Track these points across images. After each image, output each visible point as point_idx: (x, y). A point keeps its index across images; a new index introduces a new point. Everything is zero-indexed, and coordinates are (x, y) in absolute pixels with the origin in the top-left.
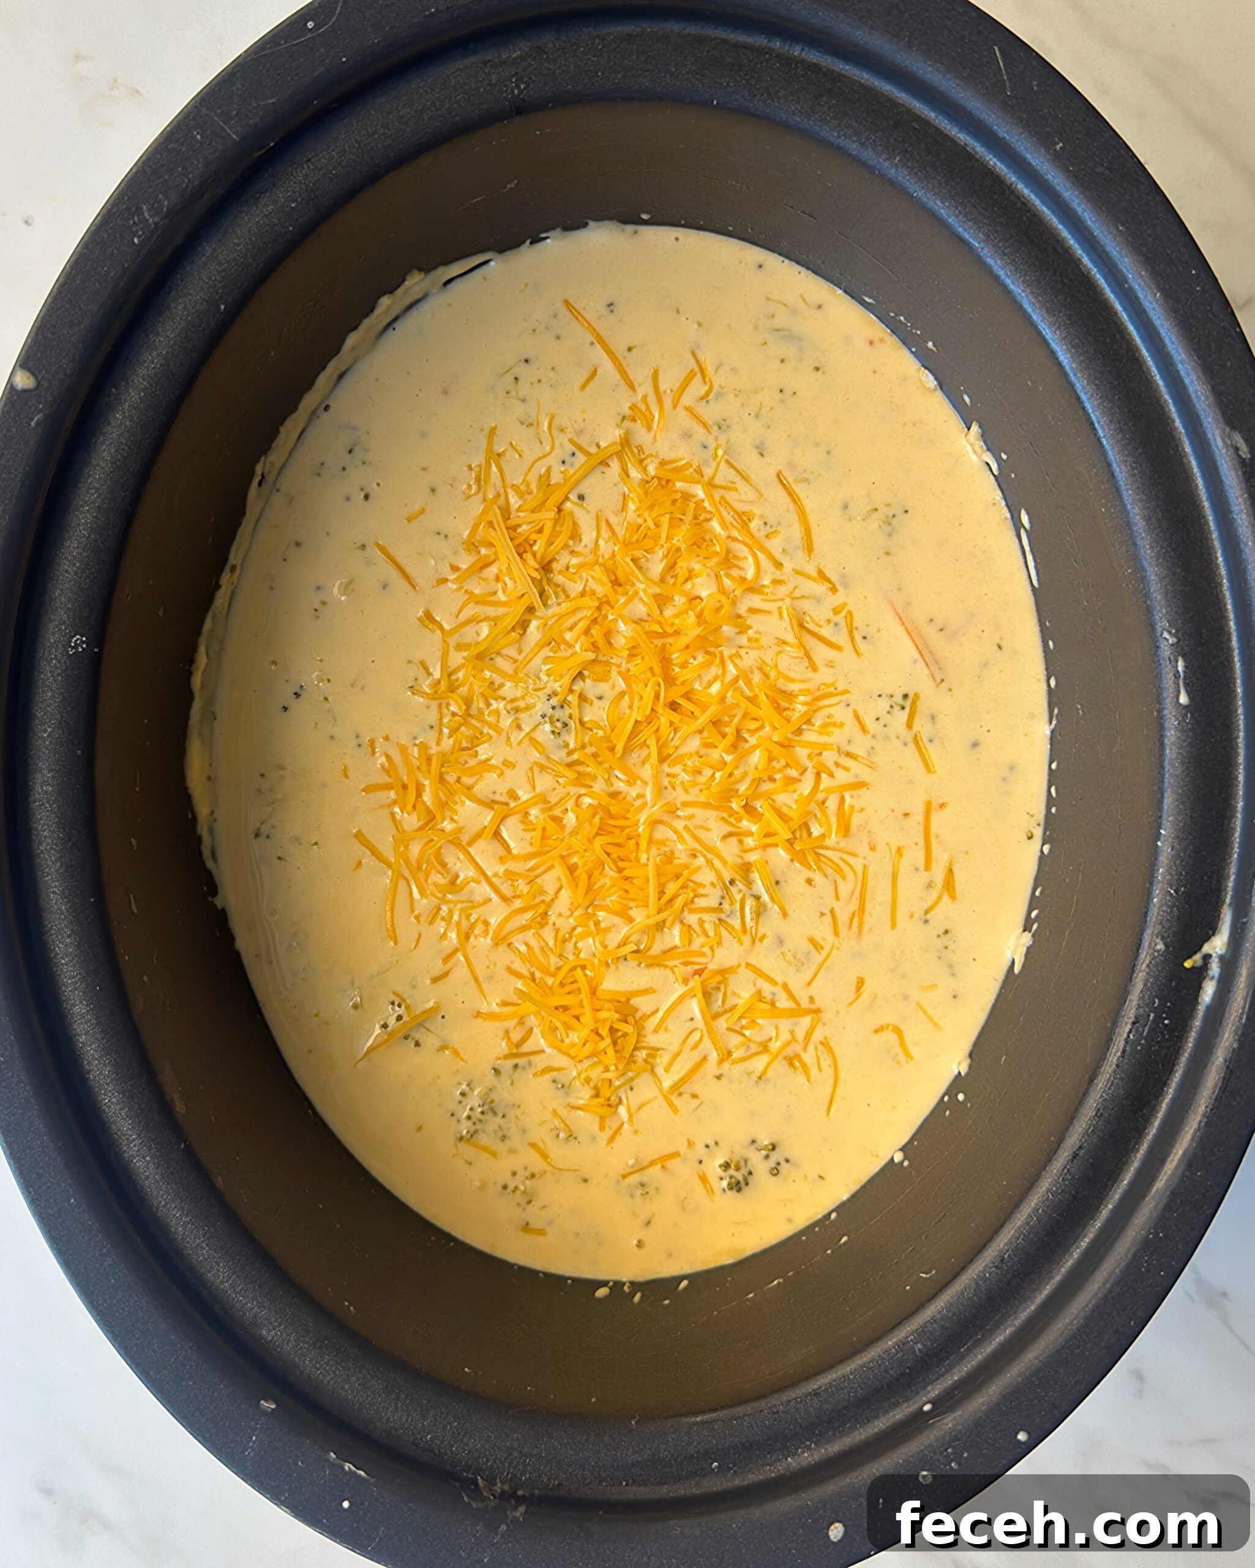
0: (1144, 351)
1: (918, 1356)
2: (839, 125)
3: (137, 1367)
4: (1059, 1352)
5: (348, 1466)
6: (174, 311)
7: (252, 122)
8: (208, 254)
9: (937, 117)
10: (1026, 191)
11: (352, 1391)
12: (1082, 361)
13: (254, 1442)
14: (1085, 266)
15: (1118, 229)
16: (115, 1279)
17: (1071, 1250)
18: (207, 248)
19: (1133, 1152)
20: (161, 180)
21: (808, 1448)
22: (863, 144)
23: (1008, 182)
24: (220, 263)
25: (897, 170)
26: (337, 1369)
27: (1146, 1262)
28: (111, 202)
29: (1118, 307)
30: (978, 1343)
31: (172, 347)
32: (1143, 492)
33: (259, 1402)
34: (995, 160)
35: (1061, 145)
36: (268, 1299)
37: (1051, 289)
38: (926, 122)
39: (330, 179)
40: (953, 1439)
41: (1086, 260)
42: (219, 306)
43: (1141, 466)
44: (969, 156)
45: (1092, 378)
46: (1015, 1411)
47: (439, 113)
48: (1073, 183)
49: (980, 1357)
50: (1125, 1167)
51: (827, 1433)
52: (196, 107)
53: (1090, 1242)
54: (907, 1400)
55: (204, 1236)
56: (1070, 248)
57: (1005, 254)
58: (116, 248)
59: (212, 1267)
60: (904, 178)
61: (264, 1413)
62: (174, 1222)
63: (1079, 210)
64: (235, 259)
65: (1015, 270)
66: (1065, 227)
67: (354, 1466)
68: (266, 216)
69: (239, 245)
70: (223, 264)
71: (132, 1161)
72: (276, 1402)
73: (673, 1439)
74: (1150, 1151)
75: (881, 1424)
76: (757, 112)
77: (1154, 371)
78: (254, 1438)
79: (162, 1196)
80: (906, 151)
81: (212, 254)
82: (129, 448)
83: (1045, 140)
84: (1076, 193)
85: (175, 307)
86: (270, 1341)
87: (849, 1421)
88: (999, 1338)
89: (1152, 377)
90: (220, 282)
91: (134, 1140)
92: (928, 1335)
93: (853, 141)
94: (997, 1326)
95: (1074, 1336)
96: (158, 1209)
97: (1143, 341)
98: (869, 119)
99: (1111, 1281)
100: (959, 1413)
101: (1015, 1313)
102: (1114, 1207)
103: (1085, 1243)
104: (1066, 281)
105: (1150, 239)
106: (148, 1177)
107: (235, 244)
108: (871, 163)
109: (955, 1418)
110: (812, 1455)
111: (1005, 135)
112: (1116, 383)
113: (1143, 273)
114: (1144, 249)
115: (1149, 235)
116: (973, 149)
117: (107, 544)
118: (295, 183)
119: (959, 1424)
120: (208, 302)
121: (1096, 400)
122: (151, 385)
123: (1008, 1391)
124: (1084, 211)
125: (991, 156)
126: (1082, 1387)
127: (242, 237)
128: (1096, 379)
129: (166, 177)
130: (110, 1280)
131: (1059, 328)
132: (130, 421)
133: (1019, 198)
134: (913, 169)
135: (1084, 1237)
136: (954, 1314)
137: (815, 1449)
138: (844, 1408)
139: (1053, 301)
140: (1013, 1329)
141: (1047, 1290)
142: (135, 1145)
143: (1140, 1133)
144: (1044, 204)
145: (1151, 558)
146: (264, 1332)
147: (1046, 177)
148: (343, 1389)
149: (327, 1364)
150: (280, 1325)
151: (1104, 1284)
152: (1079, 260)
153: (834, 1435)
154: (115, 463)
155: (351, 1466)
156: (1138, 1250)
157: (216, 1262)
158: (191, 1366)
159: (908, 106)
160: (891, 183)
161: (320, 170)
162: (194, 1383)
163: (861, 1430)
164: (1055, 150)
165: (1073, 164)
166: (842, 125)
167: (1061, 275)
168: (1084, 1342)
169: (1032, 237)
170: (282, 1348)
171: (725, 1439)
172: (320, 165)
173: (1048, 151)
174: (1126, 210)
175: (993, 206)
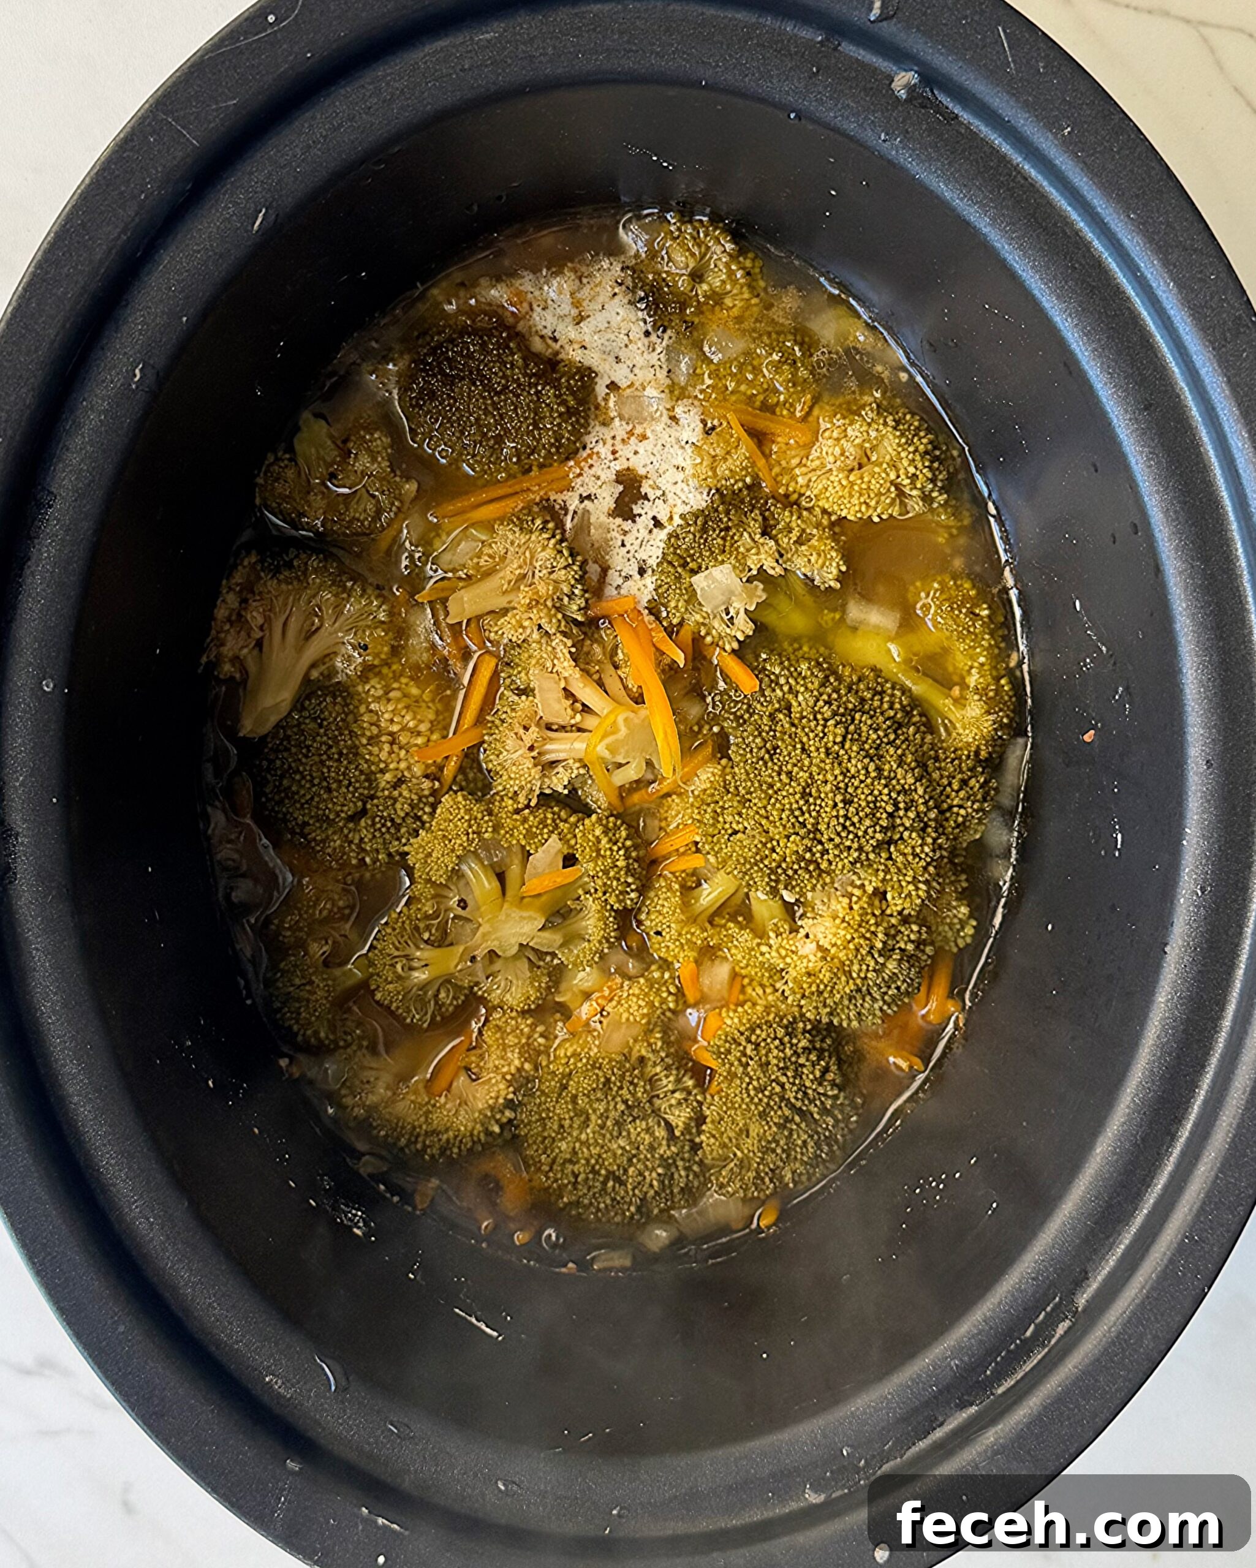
1: (954, 1375)
5: (381, 1521)
6: (132, 325)
7: (212, 125)
8: (166, 262)
10: (1033, 173)
12: (1095, 349)
13: (283, 1503)
15: (1129, 216)
16: (129, 1346)
18: (164, 257)
20: (116, 192)
23: (1014, 162)
24: (179, 272)
25: (897, 150)
26: (360, 1422)
27: (1183, 1265)
32: (1160, 483)
33: (285, 1463)
34: (1000, 140)
35: (1069, 129)
37: (1061, 274)
39: (296, 178)
40: (997, 1451)
42: (181, 318)
44: (974, 135)
45: (1105, 366)
46: (1056, 1421)
48: (1082, 168)
52: (150, 112)
59: (225, 1327)
60: (905, 159)
61: (291, 1474)
63: (1088, 194)
64: (195, 267)
65: (1024, 255)
66: (1074, 209)
67: (387, 1520)
69: (199, 252)
70: (182, 273)
72: (302, 1463)
78: (283, 1499)
80: (907, 132)
81: (169, 263)
82: (90, 474)
83: (1052, 125)
84: (1086, 177)
89: (1167, 364)
90: (180, 293)
91: (136, 1201)
92: (965, 1350)
93: (851, 120)
95: (1113, 1343)
97: (1157, 326)
98: (867, 100)
99: (1147, 1287)
100: (999, 1426)
102: (1149, 1212)
103: (1120, 1250)
104: (1077, 266)
105: (1162, 227)
106: (152, 1239)
107: (195, 251)
108: (869, 144)
109: (997, 1432)
112: (1130, 371)
113: (1156, 259)
114: (1157, 240)
115: (1161, 223)
116: (977, 131)
119: (1001, 1438)
120: (169, 315)
121: (1110, 389)
123: (1048, 1401)
125: (995, 136)
127: (201, 242)
128: (1109, 367)
129: (123, 188)
131: (1070, 315)
132: (91, 445)
133: (1026, 179)
134: (914, 150)
136: (991, 1328)
138: (883, 1428)
139: (1063, 287)
142: (137, 1207)
144: (1053, 186)
147: (1055, 160)
148: (368, 1443)
149: (350, 1418)
151: (1140, 1290)
152: (1090, 243)
154: (77, 491)
155: (384, 1521)
156: (1174, 1254)
157: (229, 1322)
158: (213, 1429)
160: (891, 163)
161: (283, 167)
162: (217, 1448)
164: (1063, 135)
165: (1082, 151)
166: (840, 106)
167: (1071, 259)
168: (1123, 1349)
169: (1040, 220)
170: (302, 1405)
171: (763, 1467)
172: (282, 162)
173: (1055, 135)
174: (1137, 196)
175: (999, 188)
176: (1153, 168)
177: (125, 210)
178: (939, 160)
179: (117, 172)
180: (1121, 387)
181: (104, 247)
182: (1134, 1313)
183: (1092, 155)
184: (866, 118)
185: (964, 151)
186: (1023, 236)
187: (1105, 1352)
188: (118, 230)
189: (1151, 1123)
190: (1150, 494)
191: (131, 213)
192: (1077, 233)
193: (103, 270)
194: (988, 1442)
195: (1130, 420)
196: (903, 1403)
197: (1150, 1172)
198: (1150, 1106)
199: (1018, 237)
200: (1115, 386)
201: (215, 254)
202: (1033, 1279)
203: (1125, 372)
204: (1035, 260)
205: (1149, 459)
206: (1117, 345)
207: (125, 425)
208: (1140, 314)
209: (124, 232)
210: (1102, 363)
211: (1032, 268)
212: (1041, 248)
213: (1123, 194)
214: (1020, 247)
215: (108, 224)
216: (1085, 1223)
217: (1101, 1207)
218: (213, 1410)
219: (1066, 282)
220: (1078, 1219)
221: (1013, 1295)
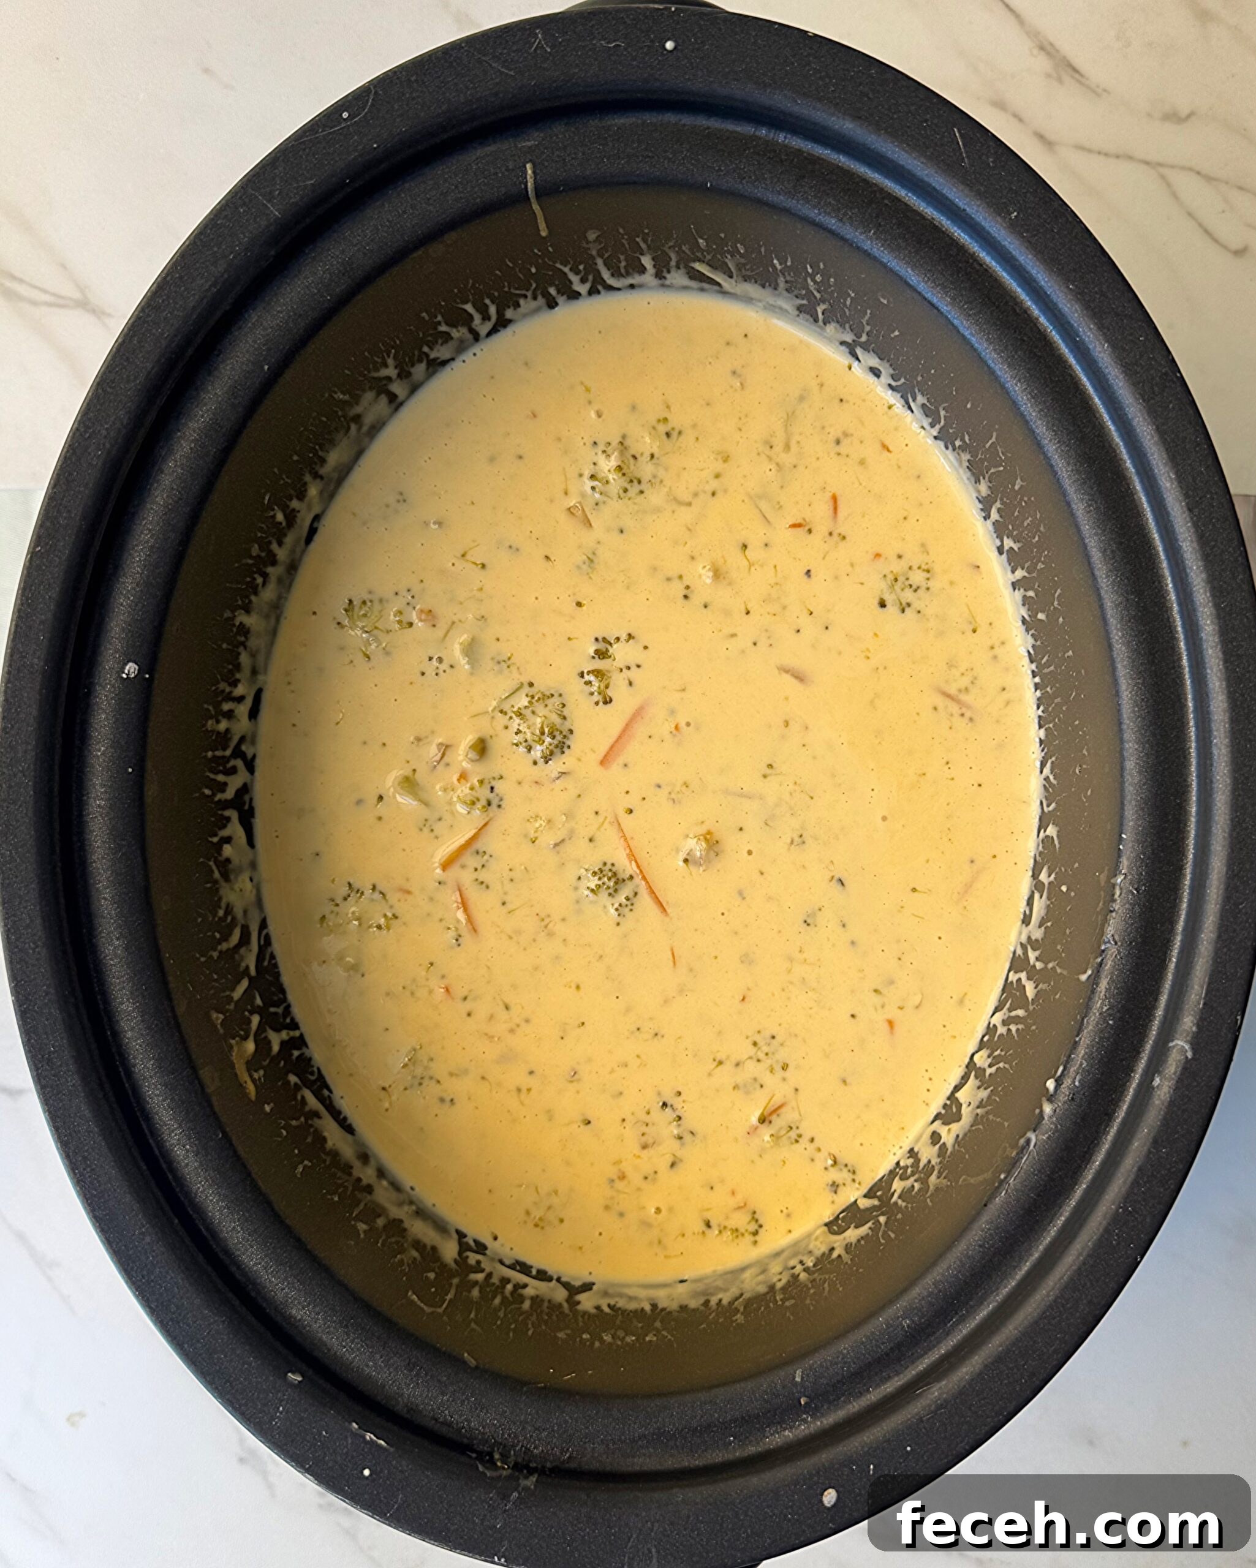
0: (1097, 400)
1: (906, 1332)
2: (819, 203)
3: (172, 1340)
4: (1036, 1322)
5: (369, 1436)
6: (223, 371)
7: (293, 201)
8: (254, 320)
9: (907, 195)
11: (376, 1368)
12: (1041, 410)
13: (281, 1413)
14: (1042, 324)
16: (153, 1256)
17: (1049, 1228)
18: (253, 315)
19: (1104, 1134)
20: (210, 252)
21: (805, 1421)
22: (841, 220)
23: (971, 251)
24: (265, 329)
25: (872, 242)
26: (362, 1346)
27: (1117, 1235)
28: (165, 272)
29: (1072, 361)
30: (962, 1320)
31: (220, 403)
32: (1098, 527)
33: (286, 1374)
34: (959, 231)
35: (1015, 214)
36: (298, 1281)
37: (1012, 345)
38: (897, 200)
39: (364, 254)
40: (941, 1406)
41: (1042, 320)
42: (262, 367)
43: (1096, 502)
44: (936, 229)
45: (1050, 425)
46: (996, 1379)
47: (462, 195)
48: (1027, 248)
49: (965, 1332)
50: (1097, 1149)
51: (823, 1406)
52: (242, 187)
53: (1066, 1220)
54: (898, 1374)
55: (239, 1221)
56: (1028, 308)
57: (970, 315)
58: (170, 312)
59: (247, 1250)
60: (878, 249)
61: (291, 1385)
62: (210, 1208)
63: (1034, 272)
64: (278, 325)
65: (980, 329)
66: (1023, 289)
67: (375, 1436)
68: (307, 287)
69: (281, 312)
70: (267, 329)
71: (173, 1150)
72: (303, 1376)
73: (677, 1413)
74: (1119, 1132)
75: (873, 1396)
76: (746, 194)
77: (1106, 417)
78: (281, 1409)
79: (200, 1183)
80: (880, 225)
81: (257, 321)
82: (180, 492)
83: (999, 209)
84: (1030, 256)
85: (224, 368)
86: (300, 1320)
87: (843, 1395)
88: (983, 1313)
89: (1104, 423)
90: (264, 345)
91: (176, 1129)
92: (916, 1311)
93: (832, 217)
94: (981, 1302)
95: (1050, 1307)
96: (196, 1194)
97: (1096, 390)
98: (846, 198)
99: (1085, 1254)
100: (944, 1383)
101: (998, 1289)
102: (1088, 1187)
103: (1060, 1221)
104: (1025, 338)
105: (1098, 296)
106: (187, 1165)
107: (279, 312)
108: (848, 237)
109: (940, 1388)
110: (808, 1428)
111: (966, 207)
112: (1072, 429)
113: (1092, 326)
114: (1092, 305)
115: (1096, 293)
116: (940, 222)
117: (158, 580)
118: (332, 257)
119: (944, 1393)
120: (252, 363)
121: (1054, 444)
122: (201, 437)
123: (989, 1360)
124: (1039, 272)
125: (955, 228)
126: (1060, 1355)
127: (284, 305)
128: (1053, 425)
129: (215, 249)
130: (148, 1258)
131: (1019, 380)
132: (182, 469)
133: (981, 265)
134: (885, 241)
135: (1061, 1216)
136: (940, 1291)
137: (811, 1422)
138: (838, 1382)
139: (1013, 356)
140: (995, 1304)
141: (1026, 1267)
142: (176, 1135)
143: (1109, 1116)
144: (1005, 270)
145: (1107, 586)
146: (294, 1312)
147: (1003, 243)
148: (367, 1366)
149: (352, 1342)
150: (309, 1304)
151: (1078, 1258)
152: (1037, 319)
153: (828, 1408)
154: (167, 507)
155: (372, 1436)
156: (1109, 1224)
157: (250, 1245)
158: (222, 1339)
159: (881, 186)
160: (867, 254)
161: (355, 246)
162: (225, 1356)
163: (855, 1404)
164: (1011, 219)
165: (1027, 231)
166: (822, 203)
167: (1020, 333)
168: (1060, 1312)
169: (993, 300)
170: (310, 1326)
171: (726, 1413)
172: (355, 241)
173: (1005, 218)
174: (1075, 270)
175: (958, 273)
176: (1088, 246)
177: (216, 267)
178: (906, 249)
179: (212, 236)
180: (1064, 442)
181: (197, 297)
182: (1071, 1279)
183: (1035, 235)
184: (845, 214)
185: (928, 241)
186: (980, 312)
187: (1043, 1316)
188: (210, 283)
189: (1090, 1103)
190: (1090, 537)
191: (221, 269)
192: (1026, 311)
193: (195, 316)
194: (932, 1397)
195: (1072, 470)
196: (858, 1358)
197: (1089, 1148)
198: (1089, 1088)
199: (975, 314)
200: (1059, 442)
201: (295, 314)
202: (980, 1246)
203: (1067, 429)
204: (989, 333)
205: (1089, 506)
206: (1060, 406)
207: (212, 453)
208: (1080, 380)
209: (214, 285)
210: (1048, 422)
211: (987, 340)
212: (995, 323)
213: (1063, 268)
214: (977, 323)
215: (201, 278)
216: (1028, 1195)
217: (1043, 1180)
218: (224, 1322)
219: (1016, 352)
220: (1022, 1191)
221: (961, 1261)
